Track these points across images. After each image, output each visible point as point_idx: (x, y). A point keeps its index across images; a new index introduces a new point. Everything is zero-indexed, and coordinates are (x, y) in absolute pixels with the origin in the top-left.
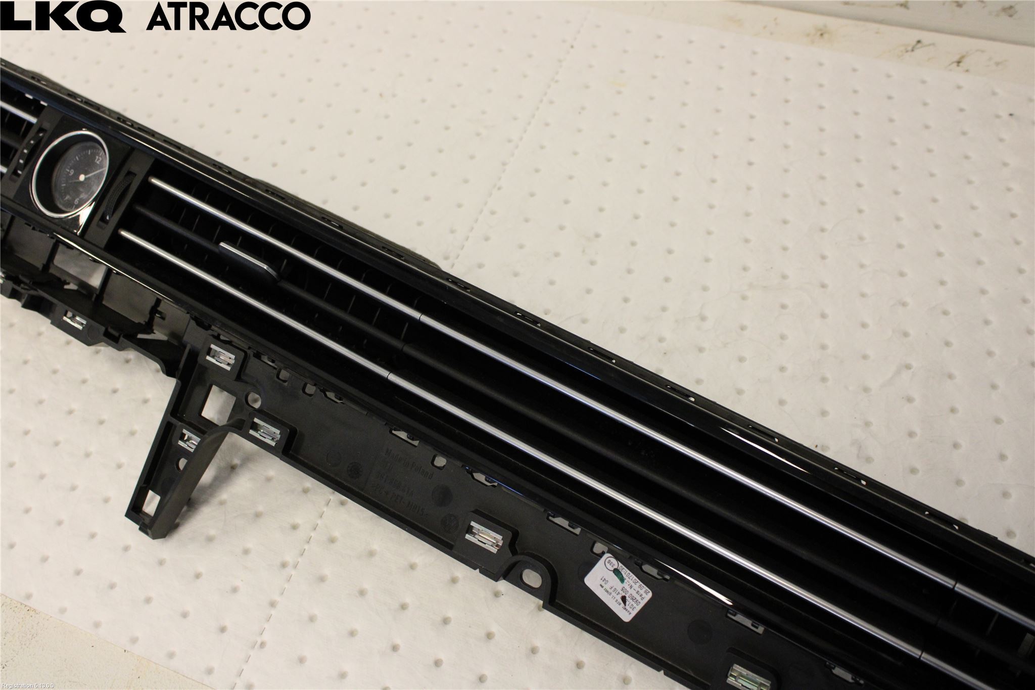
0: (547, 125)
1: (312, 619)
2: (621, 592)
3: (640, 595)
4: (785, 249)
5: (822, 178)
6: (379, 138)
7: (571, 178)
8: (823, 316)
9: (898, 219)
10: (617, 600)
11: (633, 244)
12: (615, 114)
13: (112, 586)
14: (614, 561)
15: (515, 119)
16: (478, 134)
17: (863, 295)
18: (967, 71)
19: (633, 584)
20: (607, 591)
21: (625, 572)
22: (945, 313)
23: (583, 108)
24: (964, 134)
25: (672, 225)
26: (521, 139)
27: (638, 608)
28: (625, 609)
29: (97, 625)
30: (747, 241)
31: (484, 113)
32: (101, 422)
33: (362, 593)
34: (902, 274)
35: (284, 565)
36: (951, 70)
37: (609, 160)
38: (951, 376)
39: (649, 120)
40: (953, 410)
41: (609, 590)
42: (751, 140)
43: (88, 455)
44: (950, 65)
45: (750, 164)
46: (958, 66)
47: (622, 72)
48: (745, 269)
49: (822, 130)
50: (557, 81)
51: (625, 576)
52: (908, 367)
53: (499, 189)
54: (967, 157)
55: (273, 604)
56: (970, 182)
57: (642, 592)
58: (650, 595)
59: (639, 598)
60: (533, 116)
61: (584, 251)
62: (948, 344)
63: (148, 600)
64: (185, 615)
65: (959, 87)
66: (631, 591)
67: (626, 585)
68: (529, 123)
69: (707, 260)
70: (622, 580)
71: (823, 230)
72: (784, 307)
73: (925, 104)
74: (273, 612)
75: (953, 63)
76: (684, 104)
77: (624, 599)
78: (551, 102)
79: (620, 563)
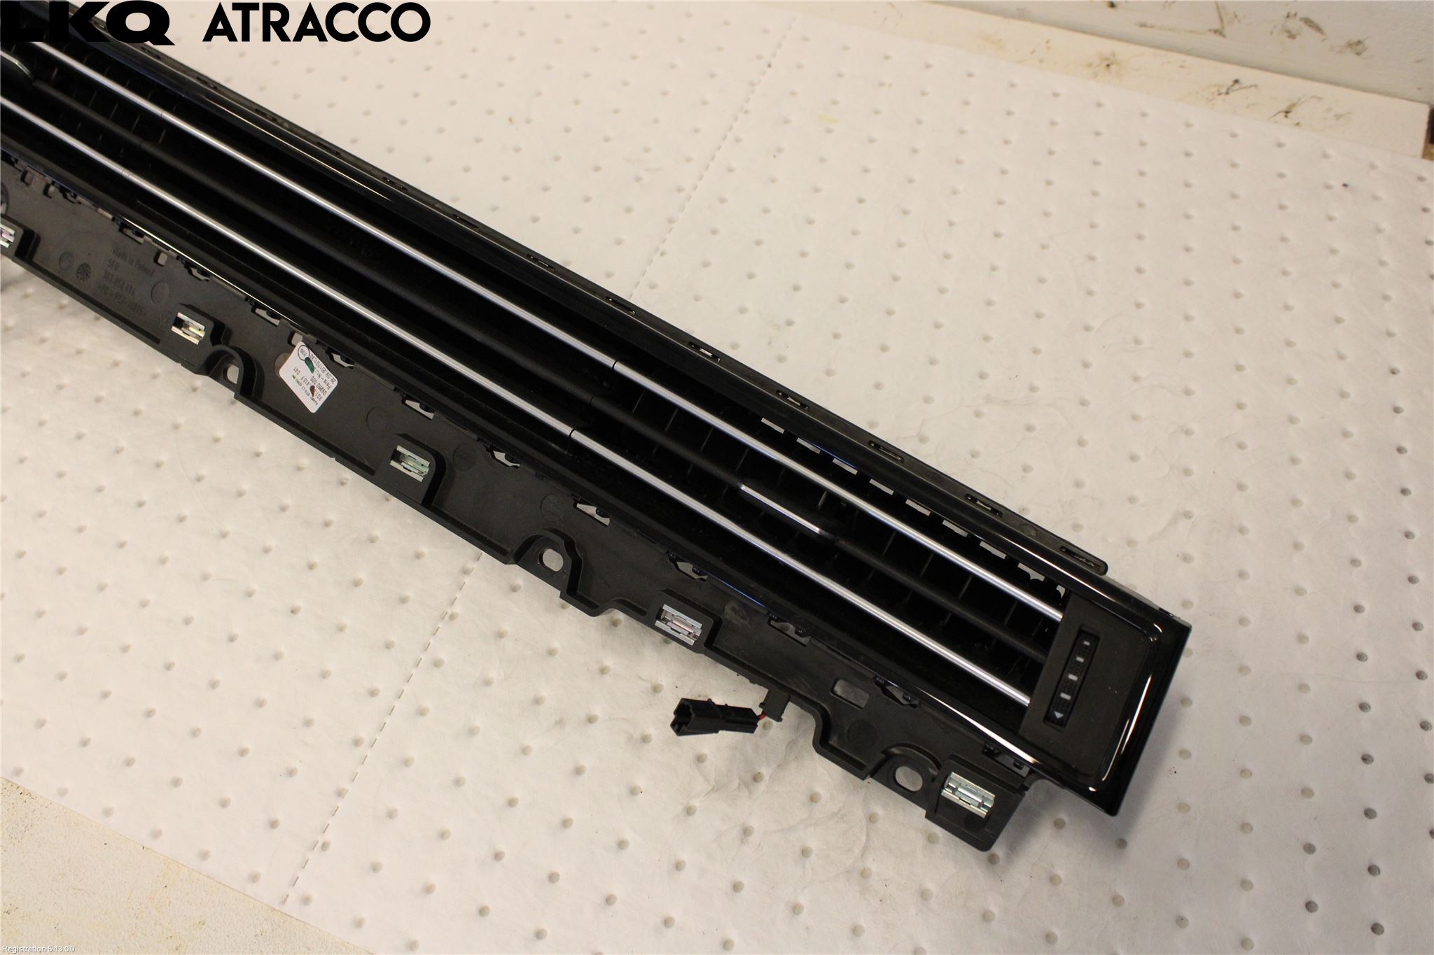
0: (730, 170)
1: (391, 814)
2: (311, 382)
3: (327, 382)
4: (1036, 351)
5: (1092, 258)
6: (506, 179)
7: (759, 243)
8: (1081, 443)
9: (1188, 318)
10: (306, 391)
11: (836, 336)
12: (823, 160)
13: (129, 762)
14: (305, 349)
15: (688, 160)
16: (638, 179)
17: (1135, 418)
18: (1298, 124)
19: (321, 373)
20: (298, 382)
21: (316, 361)
22: (1241, 446)
23: (780, 150)
24: (1282, 207)
25: (890, 313)
26: (695, 188)
27: (325, 398)
28: (313, 399)
29: (108, 812)
30: (987, 339)
31: (647, 150)
32: (122, 545)
33: (458, 782)
34: (1188, 392)
35: (357, 743)
36: (1276, 122)
37: (810, 222)
38: (1242, 530)
39: (866, 171)
40: (1242, 575)
41: (301, 381)
42: (1001, 203)
43: (102, 588)
44: (1275, 115)
45: (997, 235)
46: (1286, 117)
47: (835, 103)
48: (982, 376)
49: (1095, 194)
50: (746, 112)
51: (314, 365)
52: (1188, 515)
53: (662, 254)
54: (1284, 239)
55: (340, 794)
56: (1285, 273)
57: (329, 381)
58: (336, 383)
59: (325, 387)
60: (713, 158)
61: (770, 343)
62: (1241, 487)
63: (176, 783)
64: (224, 804)
65: (1280, 145)
66: (320, 381)
67: (315, 375)
68: (707, 168)
69: (933, 362)
70: (312, 369)
71: (1087, 329)
72: (1029, 428)
73: (1234, 165)
74: (340, 803)
75: (1279, 112)
76: (915, 151)
77: (312, 389)
78: (738, 140)
79: (311, 352)
